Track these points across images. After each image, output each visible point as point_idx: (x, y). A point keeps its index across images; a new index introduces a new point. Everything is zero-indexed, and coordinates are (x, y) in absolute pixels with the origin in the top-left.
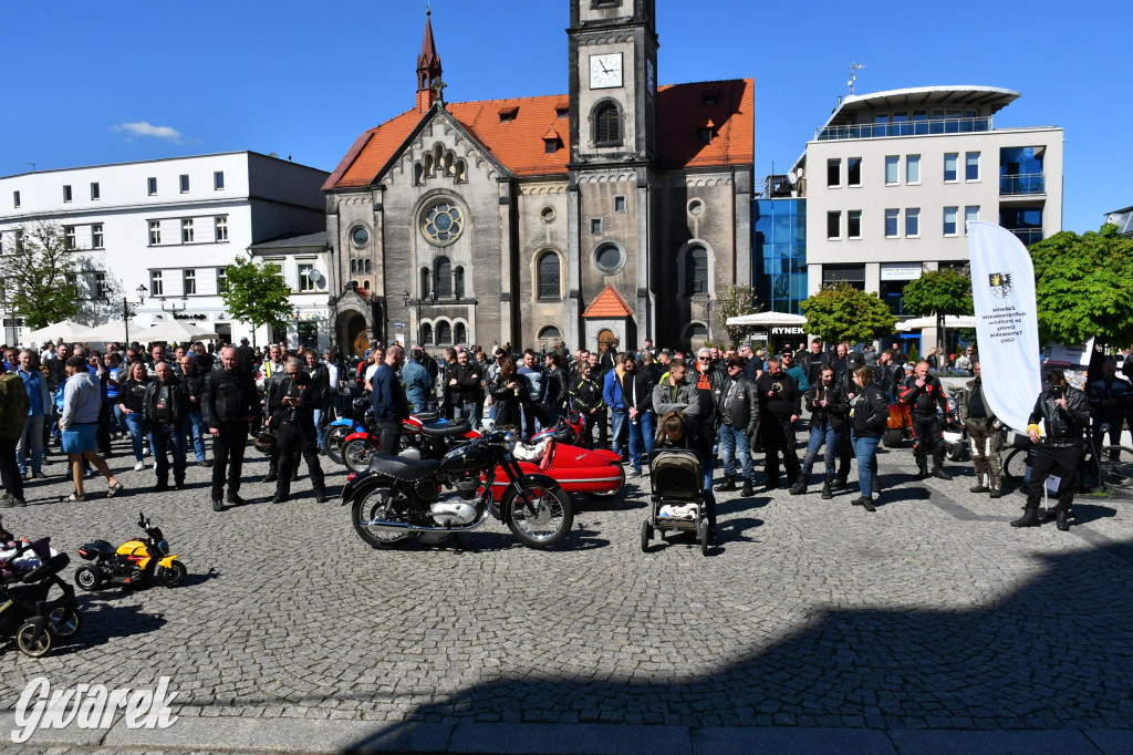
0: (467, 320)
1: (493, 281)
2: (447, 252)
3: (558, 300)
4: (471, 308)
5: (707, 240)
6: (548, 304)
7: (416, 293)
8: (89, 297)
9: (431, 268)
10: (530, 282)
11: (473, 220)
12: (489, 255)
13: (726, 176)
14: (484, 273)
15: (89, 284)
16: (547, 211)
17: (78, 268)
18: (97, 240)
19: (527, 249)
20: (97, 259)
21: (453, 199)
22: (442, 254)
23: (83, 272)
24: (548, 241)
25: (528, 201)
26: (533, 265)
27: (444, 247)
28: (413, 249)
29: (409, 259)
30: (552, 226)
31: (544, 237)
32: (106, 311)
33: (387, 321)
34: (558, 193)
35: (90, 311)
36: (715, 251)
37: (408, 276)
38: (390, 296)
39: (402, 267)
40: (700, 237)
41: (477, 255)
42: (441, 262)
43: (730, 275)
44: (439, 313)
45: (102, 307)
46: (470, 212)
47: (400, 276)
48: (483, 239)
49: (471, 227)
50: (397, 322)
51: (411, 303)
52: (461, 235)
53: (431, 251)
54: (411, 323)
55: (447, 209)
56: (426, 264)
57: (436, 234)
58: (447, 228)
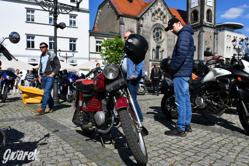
2: (160, 45)
7: (151, 57)
9: (155, 49)
12: (171, 47)
21: (162, 28)
22: (159, 45)
27: (159, 43)
41: (168, 47)
42: (158, 47)
46: (167, 33)
48: (170, 42)
49: (167, 38)
50: (146, 67)
51: (150, 61)
52: (164, 40)
53: (155, 44)
54: (150, 67)
55: (158, 31)
56: (154, 48)
57: (156, 38)
58: (158, 37)
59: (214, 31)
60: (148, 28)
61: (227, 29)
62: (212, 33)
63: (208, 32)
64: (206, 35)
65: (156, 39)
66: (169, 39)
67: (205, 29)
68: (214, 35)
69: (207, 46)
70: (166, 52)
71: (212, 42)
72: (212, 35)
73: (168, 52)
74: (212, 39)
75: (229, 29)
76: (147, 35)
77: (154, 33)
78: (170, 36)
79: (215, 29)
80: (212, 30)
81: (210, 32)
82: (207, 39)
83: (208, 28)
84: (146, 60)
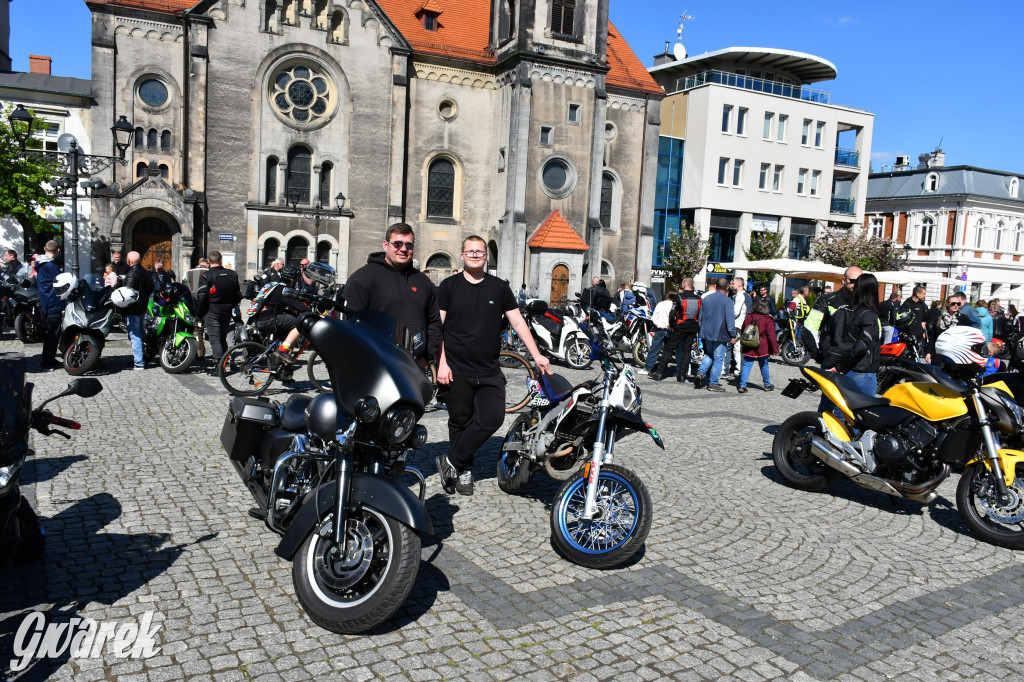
0: (337, 238)
1: (378, 188)
2: (310, 139)
3: (453, 222)
4: (344, 222)
5: (617, 170)
6: (441, 226)
7: (258, 192)
9: (283, 158)
10: (420, 195)
11: (353, 99)
12: (374, 151)
13: (640, 102)
14: (365, 175)
16: (445, 105)
19: (418, 151)
21: (324, 64)
22: (302, 140)
24: (446, 145)
25: (424, 87)
26: (424, 172)
27: (306, 131)
28: (256, 126)
29: (248, 140)
30: (452, 126)
31: (441, 138)
33: (208, 229)
34: (461, 85)
36: (623, 183)
37: (246, 165)
38: (214, 193)
39: (237, 151)
40: (610, 166)
41: (356, 150)
42: (299, 151)
43: (635, 211)
44: (294, 225)
46: (349, 89)
47: (232, 164)
48: (365, 128)
49: (351, 109)
50: (224, 233)
51: (250, 206)
52: (332, 117)
53: (284, 134)
54: (249, 236)
55: (308, 76)
56: (275, 151)
57: (290, 110)
58: (307, 103)
59: (597, 82)
60: (239, 62)
61: (725, 77)
62: (580, 90)
63: (556, 86)
64: (547, 98)
65: (291, 115)
66: (362, 115)
67: (535, 72)
68: (593, 101)
69: (548, 152)
70: (345, 172)
71: (582, 133)
72: (580, 101)
73: (352, 171)
74: (585, 121)
75: (737, 76)
76: (233, 95)
77: (283, 87)
78: (368, 101)
79: (599, 76)
80: (585, 79)
81: (568, 89)
82: (552, 119)
83: (556, 70)
84: (229, 205)
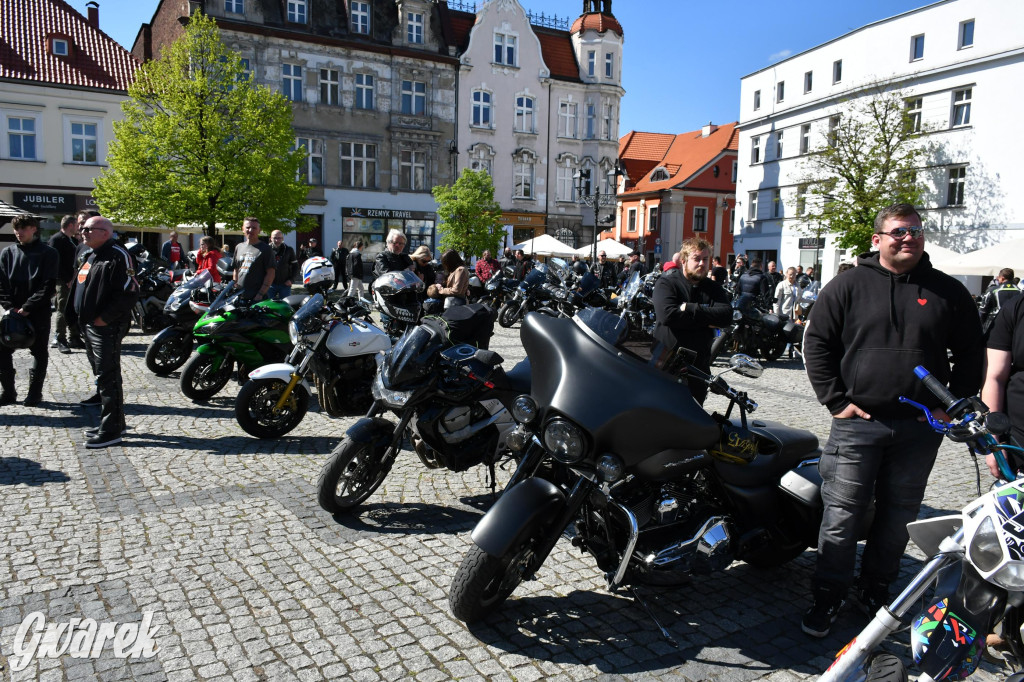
8: (934, 205)
15: (937, 184)
17: (920, 162)
18: (959, 116)
20: (955, 146)
23: (930, 167)
32: (962, 226)
35: (934, 227)
45: (956, 219)
